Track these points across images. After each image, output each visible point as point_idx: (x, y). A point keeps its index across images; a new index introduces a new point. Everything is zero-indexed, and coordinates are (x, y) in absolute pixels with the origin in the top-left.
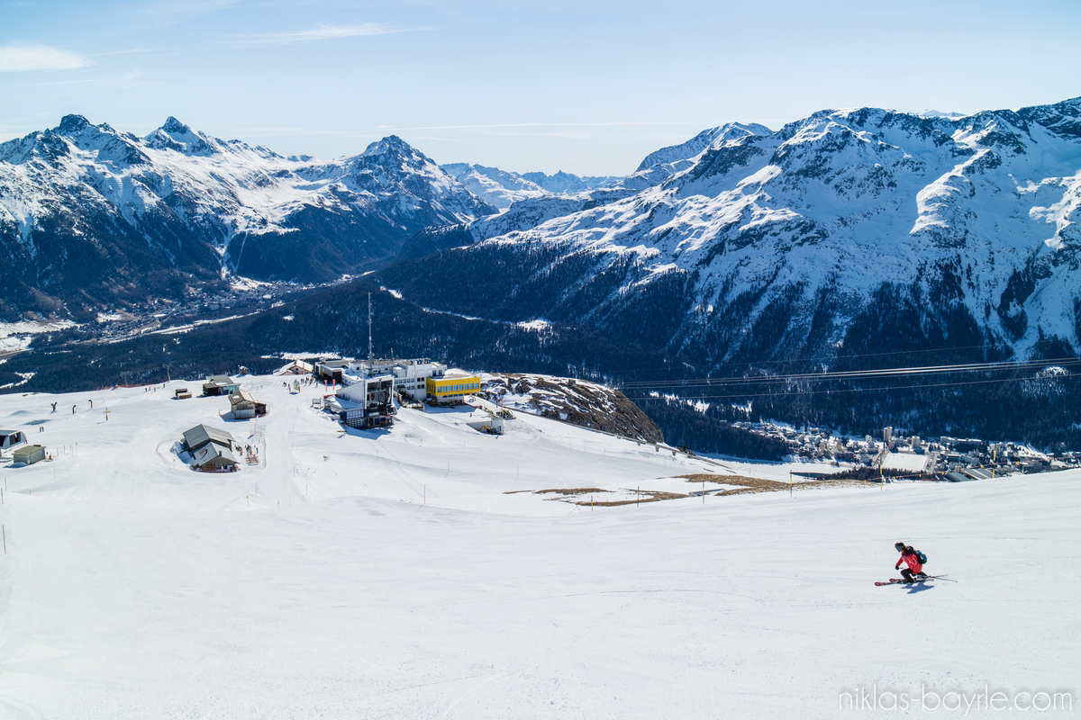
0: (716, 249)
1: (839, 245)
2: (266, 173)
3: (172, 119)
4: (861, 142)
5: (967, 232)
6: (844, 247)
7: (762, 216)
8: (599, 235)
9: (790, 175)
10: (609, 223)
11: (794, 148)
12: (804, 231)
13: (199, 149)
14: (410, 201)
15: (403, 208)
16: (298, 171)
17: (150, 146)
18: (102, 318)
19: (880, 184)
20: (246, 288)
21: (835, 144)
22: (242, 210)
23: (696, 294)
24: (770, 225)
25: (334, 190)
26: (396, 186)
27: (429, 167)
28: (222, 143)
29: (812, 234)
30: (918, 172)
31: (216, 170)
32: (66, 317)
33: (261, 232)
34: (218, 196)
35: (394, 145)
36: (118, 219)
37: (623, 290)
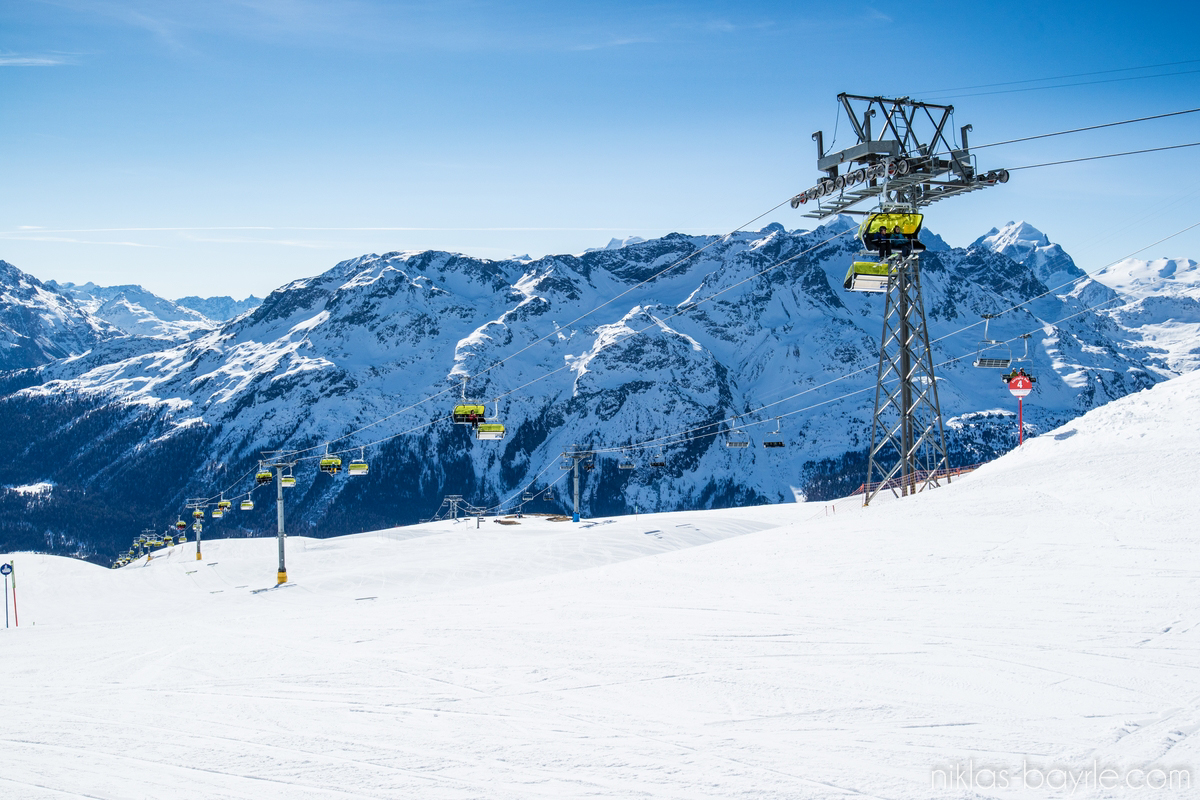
0: (245, 401)
1: (365, 396)
4: (412, 287)
5: (488, 381)
6: (369, 398)
7: (298, 365)
8: (138, 386)
9: (336, 321)
10: (155, 372)
11: (346, 292)
12: (333, 381)
19: (421, 332)
21: (386, 289)
23: (213, 450)
24: (301, 375)
29: (341, 384)
30: (466, 319)
37: (140, 447)
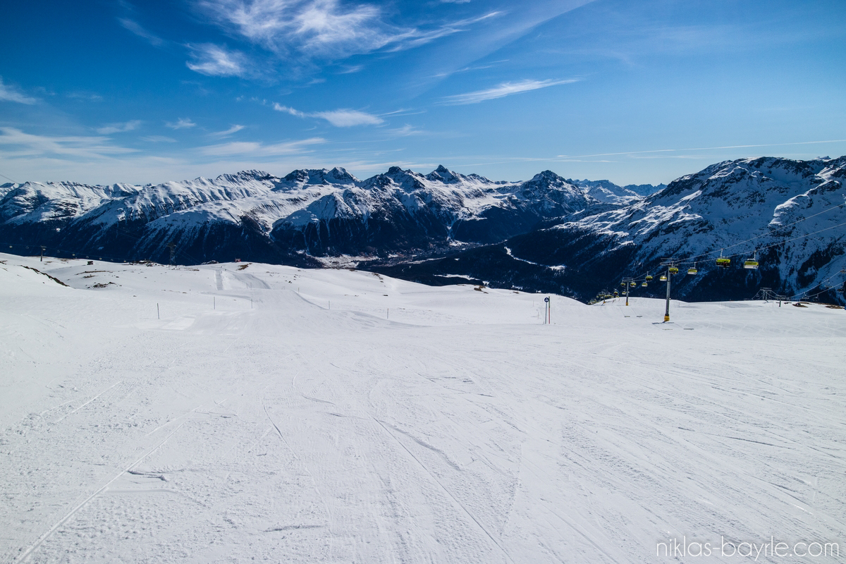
0: (654, 234)
1: (718, 233)
2: (481, 190)
3: (440, 166)
5: (794, 228)
6: (720, 235)
12: (701, 226)
13: (451, 180)
14: (550, 203)
15: (546, 207)
16: (497, 189)
17: (429, 179)
18: (390, 256)
19: (754, 201)
20: (456, 245)
22: (462, 209)
24: (684, 222)
25: (510, 198)
26: (544, 196)
27: (566, 185)
28: (463, 176)
29: (705, 227)
30: (783, 194)
31: (456, 190)
32: (375, 255)
33: (468, 220)
34: (452, 202)
35: (547, 175)
36: (406, 213)
37: (603, 253)
